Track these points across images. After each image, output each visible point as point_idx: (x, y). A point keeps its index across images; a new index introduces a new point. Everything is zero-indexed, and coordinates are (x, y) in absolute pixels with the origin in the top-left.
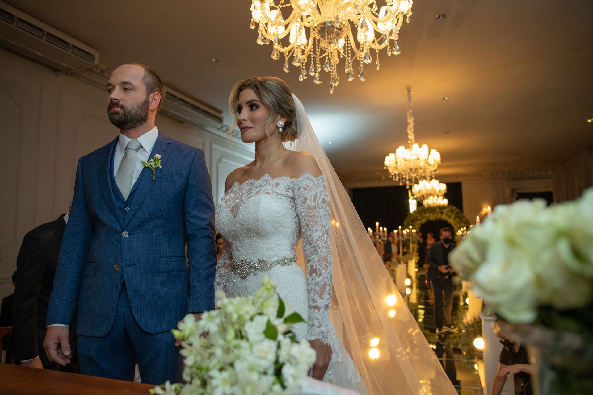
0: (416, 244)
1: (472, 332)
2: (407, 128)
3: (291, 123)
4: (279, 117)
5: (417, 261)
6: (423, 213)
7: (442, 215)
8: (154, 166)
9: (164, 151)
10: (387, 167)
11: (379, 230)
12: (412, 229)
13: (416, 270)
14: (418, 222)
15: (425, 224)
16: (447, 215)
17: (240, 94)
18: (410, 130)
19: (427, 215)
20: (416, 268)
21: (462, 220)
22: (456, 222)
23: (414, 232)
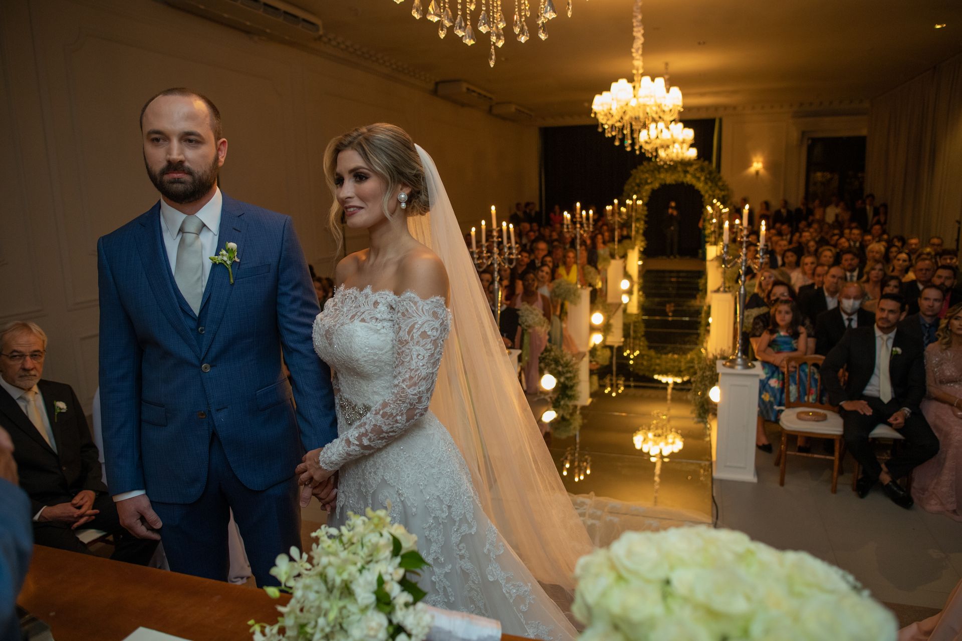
0: (642, 222)
1: (709, 377)
2: (632, 47)
3: (419, 192)
4: (400, 186)
5: (642, 249)
6: (656, 172)
7: (685, 176)
8: (228, 262)
9: (237, 230)
10: (595, 113)
11: (581, 215)
12: (637, 199)
13: (640, 263)
14: (648, 187)
15: (659, 190)
16: (694, 176)
17: (337, 155)
18: (637, 51)
19: (662, 176)
20: (640, 259)
21: (717, 185)
22: (707, 187)
23: (639, 205)
